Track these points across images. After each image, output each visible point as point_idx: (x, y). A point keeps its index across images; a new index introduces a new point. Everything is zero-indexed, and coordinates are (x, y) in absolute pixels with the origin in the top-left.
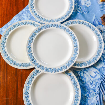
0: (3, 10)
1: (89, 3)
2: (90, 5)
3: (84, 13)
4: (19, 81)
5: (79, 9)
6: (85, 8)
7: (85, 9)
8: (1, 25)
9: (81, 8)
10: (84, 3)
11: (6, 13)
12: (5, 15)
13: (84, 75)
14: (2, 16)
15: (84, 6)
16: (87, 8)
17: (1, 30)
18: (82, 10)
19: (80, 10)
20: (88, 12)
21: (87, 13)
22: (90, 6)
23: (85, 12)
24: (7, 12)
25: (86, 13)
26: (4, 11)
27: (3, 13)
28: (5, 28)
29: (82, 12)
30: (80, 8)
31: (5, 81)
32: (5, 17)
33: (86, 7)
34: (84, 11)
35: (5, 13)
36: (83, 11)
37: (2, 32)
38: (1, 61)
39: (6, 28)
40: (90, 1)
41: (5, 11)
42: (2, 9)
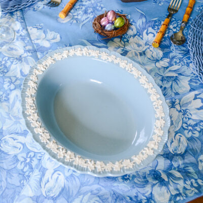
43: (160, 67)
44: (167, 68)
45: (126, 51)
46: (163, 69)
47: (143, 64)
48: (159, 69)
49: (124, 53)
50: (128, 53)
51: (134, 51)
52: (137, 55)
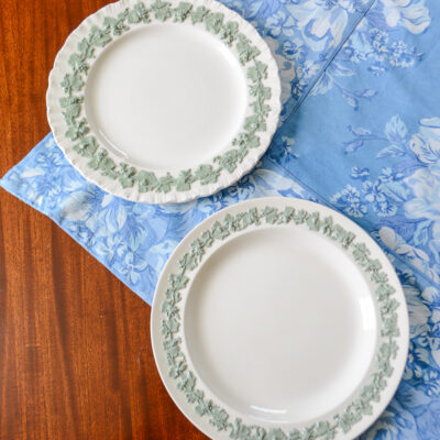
0: (13, 74)
1: (420, 14)
2: (426, 24)
3: (404, 64)
4: (133, 413)
5: (379, 44)
6: (405, 41)
7: (405, 46)
8: (14, 151)
9: (386, 41)
10: (399, 17)
11: (32, 89)
12: (26, 99)
13: (430, 356)
14: (11, 104)
15: (398, 28)
16: (415, 37)
17: (18, 175)
18: (393, 50)
19: (381, 53)
20: (421, 59)
21: (416, 65)
22: (426, 30)
23: (408, 60)
24: (32, 83)
25: (412, 63)
26: (21, 79)
27: (14, 91)
28: (34, 167)
29: (392, 62)
30: (382, 40)
31: (69, 420)
32: (27, 108)
33: (408, 33)
34: (403, 55)
35: (27, 87)
36: (399, 55)
37: (25, 186)
38: (37, 326)
39: (39, 162)
40: (426, 5)
41: (23, 80)
42: (7, 70)
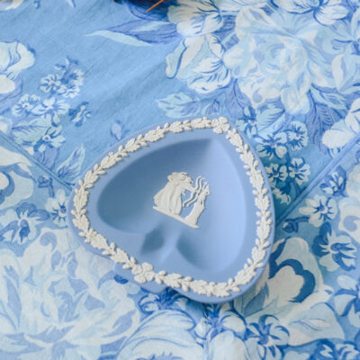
43: (333, 22)
44: (349, 17)
45: (229, 17)
46: (341, 25)
47: (288, 30)
48: (334, 28)
49: (226, 23)
50: (237, 20)
51: (246, 9)
52: (261, 17)
